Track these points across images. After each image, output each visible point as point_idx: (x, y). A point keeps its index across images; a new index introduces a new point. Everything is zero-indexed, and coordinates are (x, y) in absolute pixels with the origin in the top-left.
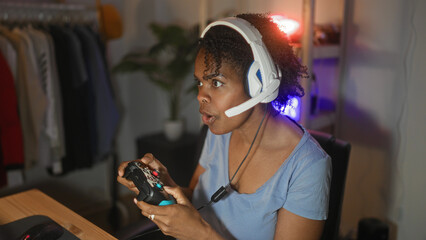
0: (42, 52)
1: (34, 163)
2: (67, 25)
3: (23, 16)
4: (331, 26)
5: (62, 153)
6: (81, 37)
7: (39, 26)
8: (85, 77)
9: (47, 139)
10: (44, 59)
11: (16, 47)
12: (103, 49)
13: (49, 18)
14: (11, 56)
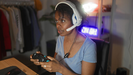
0: (17, 14)
1: (15, 49)
2: (25, 6)
3: (11, 3)
4: (108, 6)
5: (23, 46)
6: (29, 9)
7: (16, 6)
8: (30, 22)
9: (19, 42)
10: (17, 17)
11: (9, 13)
12: (36, 13)
13: (19, 4)
14: (7, 16)
